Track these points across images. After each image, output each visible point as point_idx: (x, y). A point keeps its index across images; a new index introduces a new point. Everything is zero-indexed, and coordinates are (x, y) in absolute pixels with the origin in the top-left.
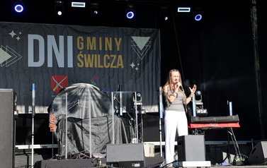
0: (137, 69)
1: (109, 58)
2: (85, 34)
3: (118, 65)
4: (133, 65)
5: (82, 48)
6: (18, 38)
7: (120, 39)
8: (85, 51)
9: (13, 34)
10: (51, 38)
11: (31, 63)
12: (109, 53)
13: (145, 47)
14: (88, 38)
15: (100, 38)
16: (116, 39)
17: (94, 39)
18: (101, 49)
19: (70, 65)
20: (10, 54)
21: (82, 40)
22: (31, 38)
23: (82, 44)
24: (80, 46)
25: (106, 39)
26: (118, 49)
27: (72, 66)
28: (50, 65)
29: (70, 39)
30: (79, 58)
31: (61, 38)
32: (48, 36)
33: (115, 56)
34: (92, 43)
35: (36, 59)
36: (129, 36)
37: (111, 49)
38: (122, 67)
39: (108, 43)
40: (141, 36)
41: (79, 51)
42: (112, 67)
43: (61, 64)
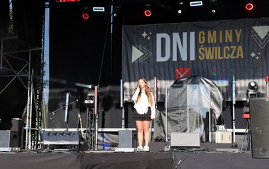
0: (257, 58)
1: (229, 49)
2: (206, 29)
3: (238, 55)
4: (253, 55)
5: (203, 42)
6: (149, 38)
7: (241, 30)
8: (206, 45)
9: (144, 35)
10: (176, 36)
11: (159, 59)
12: (229, 44)
13: (266, 36)
14: (209, 33)
15: (221, 32)
16: (236, 30)
17: (215, 32)
18: (221, 41)
19: (192, 58)
20: (143, 52)
21: (204, 34)
22: (159, 36)
23: (203, 38)
24: (202, 40)
25: (227, 31)
26: (238, 40)
27: (194, 59)
28: (175, 59)
29: (192, 34)
30: (200, 51)
31: (185, 34)
32: (174, 34)
33: (235, 47)
34: (212, 37)
35: (163, 55)
36: (250, 27)
37: (231, 41)
38: (242, 57)
39: (229, 36)
40: (263, 25)
41: (201, 44)
42: (232, 57)
43: (184, 58)
